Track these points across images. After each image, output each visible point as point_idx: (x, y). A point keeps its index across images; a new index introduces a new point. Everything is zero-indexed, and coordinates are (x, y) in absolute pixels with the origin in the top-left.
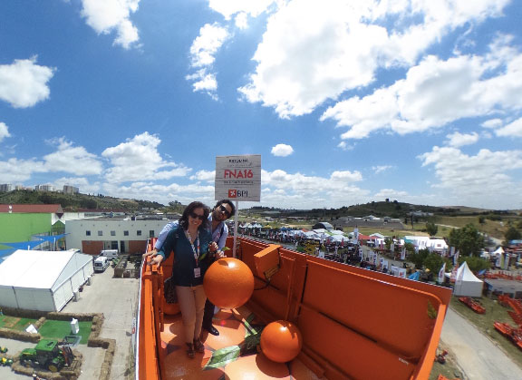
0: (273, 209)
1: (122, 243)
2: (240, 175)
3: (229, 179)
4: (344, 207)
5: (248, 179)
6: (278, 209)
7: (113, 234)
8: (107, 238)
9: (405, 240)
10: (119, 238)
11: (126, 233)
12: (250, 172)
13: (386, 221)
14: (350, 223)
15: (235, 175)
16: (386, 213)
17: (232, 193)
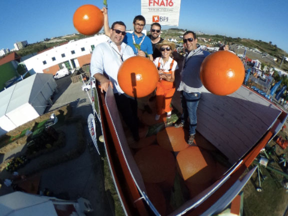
1: (73, 61)
2: (162, 3)
4: (239, 38)
5: (169, 7)
7: (63, 56)
8: (60, 60)
9: (273, 70)
10: (69, 57)
11: (73, 52)
12: (171, 2)
13: (265, 55)
14: (241, 49)
15: (158, 4)
16: (266, 51)
17: (156, 19)
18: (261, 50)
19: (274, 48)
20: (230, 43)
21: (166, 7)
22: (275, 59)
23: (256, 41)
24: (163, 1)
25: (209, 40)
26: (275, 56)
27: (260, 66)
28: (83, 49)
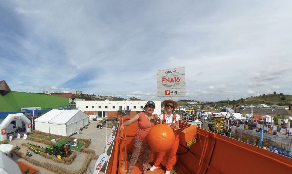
0: (193, 101)
1: (104, 112)
2: (172, 81)
3: (166, 84)
4: (242, 99)
5: (177, 83)
6: (196, 101)
7: (100, 107)
8: (97, 109)
10: (103, 109)
11: (107, 107)
12: (178, 79)
13: (274, 108)
14: (246, 109)
15: (169, 81)
16: (274, 102)
17: (168, 92)
18: (268, 104)
19: (281, 96)
20: (235, 106)
21: (175, 83)
22: (287, 108)
23: (260, 97)
24: (172, 79)
25: (215, 107)
26: (285, 105)
27: (273, 121)
28: (114, 107)
